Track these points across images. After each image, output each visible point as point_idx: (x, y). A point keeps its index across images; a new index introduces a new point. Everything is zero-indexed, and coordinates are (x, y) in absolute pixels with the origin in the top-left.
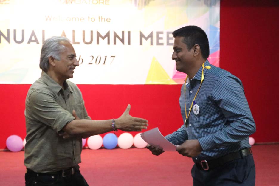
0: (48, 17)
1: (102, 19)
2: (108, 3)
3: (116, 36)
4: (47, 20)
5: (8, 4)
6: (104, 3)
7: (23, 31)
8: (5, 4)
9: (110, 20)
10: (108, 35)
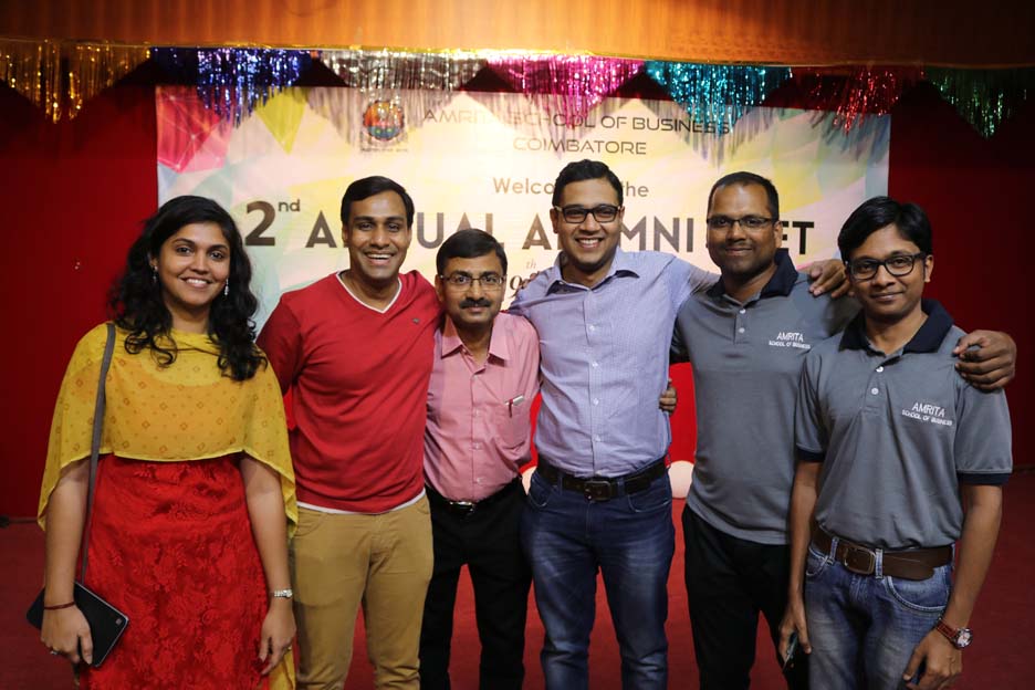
0: (502, 180)
1: (628, 188)
2: (642, 151)
3: (659, 228)
4: (498, 191)
5: (406, 150)
6: (634, 150)
7: (440, 217)
8: (398, 150)
9: (647, 191)
10: (641, 227)
